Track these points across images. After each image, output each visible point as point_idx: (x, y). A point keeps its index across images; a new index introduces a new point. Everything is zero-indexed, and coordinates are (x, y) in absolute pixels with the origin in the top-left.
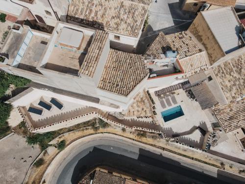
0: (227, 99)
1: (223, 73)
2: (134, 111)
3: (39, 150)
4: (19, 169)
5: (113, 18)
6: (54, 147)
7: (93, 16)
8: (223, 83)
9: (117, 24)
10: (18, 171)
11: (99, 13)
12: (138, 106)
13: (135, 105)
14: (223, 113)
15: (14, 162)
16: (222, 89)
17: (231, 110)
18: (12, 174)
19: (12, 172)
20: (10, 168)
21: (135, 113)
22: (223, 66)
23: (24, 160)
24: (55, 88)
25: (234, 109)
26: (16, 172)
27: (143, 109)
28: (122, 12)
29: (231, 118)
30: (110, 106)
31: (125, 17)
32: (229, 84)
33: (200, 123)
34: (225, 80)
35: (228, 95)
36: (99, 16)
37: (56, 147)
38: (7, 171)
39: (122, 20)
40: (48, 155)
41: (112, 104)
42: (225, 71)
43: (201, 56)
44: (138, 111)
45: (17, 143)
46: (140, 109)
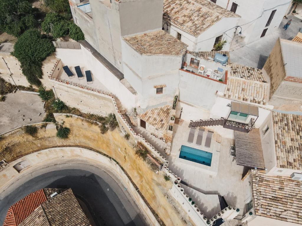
0: (277, 159)
1: (287, 125)
2: (150, 117)
3: (43, 119)
4: (13, 121)
5: (185, 16)
6: (56, 126)
7: (168, 10)
8: (280, 136)
9: (184, 21)
10: (10, 123)
11: (174, 9)
12: (158, 114)
13: (156, 111)
14: (267, 186)
15: (16, 113)
16: (276, 142)
17: (281, 189)
18: (4, 121)
19: (5, 120)
20: (8, 115)
21: (150, 119)
22: (291, 118)
23: (24, 118)
24: (96, 51)
25: (287, 190)
26: (8, 122)
27: (162, 121)
28: (196, 14)
29: (275, 199)
30: (128, 88)
31: (196, 18)
32: (289, 144)
33: (228, 194)
34: (286, 134)
35: (282, 155)
36: (173, 12)
37: (57, 127)
38: (3, 116)
39: (191, 20)
40: (45, 131)
41: (131, 87)
42: (290, 124)
43: (261, 86)
44: (155, 119)
45: (33, 102)
46: (158, 119)
